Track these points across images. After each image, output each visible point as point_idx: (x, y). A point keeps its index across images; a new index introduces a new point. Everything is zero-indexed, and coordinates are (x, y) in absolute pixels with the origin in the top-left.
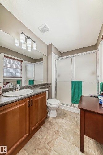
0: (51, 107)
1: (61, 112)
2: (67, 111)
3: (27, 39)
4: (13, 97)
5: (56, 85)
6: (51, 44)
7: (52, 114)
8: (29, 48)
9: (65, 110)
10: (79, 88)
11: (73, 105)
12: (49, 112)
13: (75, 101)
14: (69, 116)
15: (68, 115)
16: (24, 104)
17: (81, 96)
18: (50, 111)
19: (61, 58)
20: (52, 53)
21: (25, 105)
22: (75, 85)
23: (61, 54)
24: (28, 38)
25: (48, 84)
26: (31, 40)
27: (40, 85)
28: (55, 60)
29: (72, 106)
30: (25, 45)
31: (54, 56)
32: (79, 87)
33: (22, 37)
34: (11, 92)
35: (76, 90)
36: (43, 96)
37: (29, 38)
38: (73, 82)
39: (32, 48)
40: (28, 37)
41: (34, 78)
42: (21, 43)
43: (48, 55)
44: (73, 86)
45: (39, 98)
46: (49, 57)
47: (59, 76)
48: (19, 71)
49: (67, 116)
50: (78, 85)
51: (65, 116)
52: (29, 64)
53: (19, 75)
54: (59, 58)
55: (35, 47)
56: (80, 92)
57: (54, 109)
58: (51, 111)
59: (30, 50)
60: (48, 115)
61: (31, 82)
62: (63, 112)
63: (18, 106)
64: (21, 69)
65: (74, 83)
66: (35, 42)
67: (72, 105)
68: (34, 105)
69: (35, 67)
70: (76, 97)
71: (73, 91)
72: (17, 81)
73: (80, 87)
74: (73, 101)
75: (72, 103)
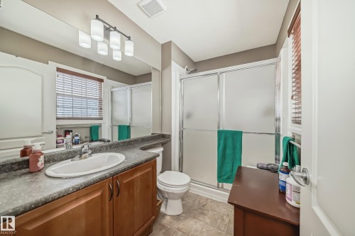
0: (167, 193)
1: (194, 201)
2: (207, 199)
3: (110, 31)
4: (70, 178)
5: (181, 138)
6: (170, 42)
7: (171, 209)
8: (115, 53)
9: (201, 197)
10: (234, 148)
11: (220, 186)
12: (164, 203)
13: (225, 177)
14: (210, 213)
15: (208, 211)
16: (99, 194)
17: (240, 168)
18: (167, 201)
19: (193, 75)
20: (173, 62)
21: (102, 196)
22: (226, 140)
23: (195, 66)
24: (111, 29)
25: (163, 136)
26: (119, 34)
27: (143, 140)
28: (178, 81)
29: (218, 187)
30: (105, 47)
31: (177, 70)
32: (234, 145)
33: (98, 28)
34: (68, 163)
35: (229, 152)
36: (147, 170)
37: (115, 29)
38: (220, 133)
39: (123, 53)
40: (111, 27)
41: (131, 119)
42: (94, 43)
43: (163, 68)
44: (222, 142)
45: (139, 174)
46: (166, 71)
47: (189, 116)
48: (95, 104)
49: (206, 212)
50: (233, 139)
51: (202, 213)
52: (120, 89)
53: (95, 114)
54: (190, 76)
55: (130, 49)
56: (238, 156)
57: (175, 196)
58: (169, 201)
59: (117, 57)
60: (163, 209)
61: (124, 130)
62: (197, 202)
63: (83, 201)
64: (101, 101)
65: (223, 135)
66: (129, 38)
67: (218, 185)
68: (125, 193)
69: (134, 95)
70: (228, 167)
71: (220, 154)
72: (91, 128)
73: (238, 144)
74: (222, 177)
75: (219, 181)
